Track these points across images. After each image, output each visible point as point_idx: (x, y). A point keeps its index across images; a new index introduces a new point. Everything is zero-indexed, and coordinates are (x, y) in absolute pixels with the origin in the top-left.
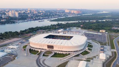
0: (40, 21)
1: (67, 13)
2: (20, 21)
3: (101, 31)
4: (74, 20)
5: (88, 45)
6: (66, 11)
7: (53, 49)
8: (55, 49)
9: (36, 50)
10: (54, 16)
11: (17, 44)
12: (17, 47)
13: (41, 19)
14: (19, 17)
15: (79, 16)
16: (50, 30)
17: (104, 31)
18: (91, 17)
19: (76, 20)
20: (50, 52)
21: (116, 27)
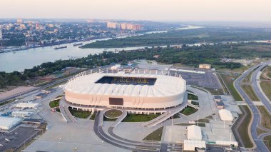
0: (57, 49)
3: (201, 66)
4: (134, 45)
9: (83, 109)
14: (3, 38)
15: (141, 36)
16: (92, 68)
17: (208, 67)
18: (168, 37)
19: (139, 45)
21: (228, 58)
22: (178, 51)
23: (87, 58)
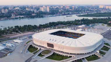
8: (55, 48)
12: (22, 41)
13: (70, 14)
14: (50, 12)
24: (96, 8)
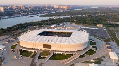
0: (29, 17)
1: (57, 8)
2: (6, 17)
3: (98, 26)
5: (91, 41)
6: (55, 7)
7: (51, 48)
8: (53, 48)
9: (28, 50)
10: (43, 11)
11: (3, 43)
12: (4, 47)
13: (29, 15)
14: (5, 12)
17: (102, 26)
19: (68, 15)
20: (47, 53)
21: (112, 21)
22: (86, 18)
23: (40, 22)
24: (52, 8)
